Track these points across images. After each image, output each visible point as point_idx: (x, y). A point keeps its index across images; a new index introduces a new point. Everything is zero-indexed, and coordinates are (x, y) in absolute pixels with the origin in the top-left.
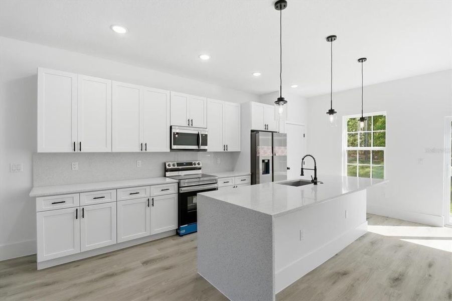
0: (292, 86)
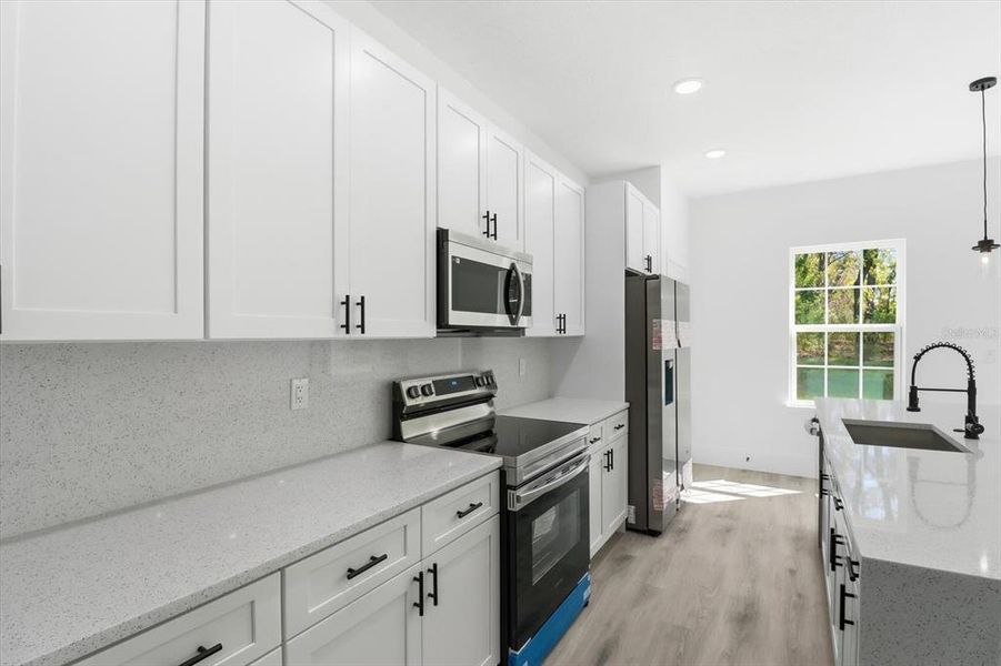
0: (709, 155)
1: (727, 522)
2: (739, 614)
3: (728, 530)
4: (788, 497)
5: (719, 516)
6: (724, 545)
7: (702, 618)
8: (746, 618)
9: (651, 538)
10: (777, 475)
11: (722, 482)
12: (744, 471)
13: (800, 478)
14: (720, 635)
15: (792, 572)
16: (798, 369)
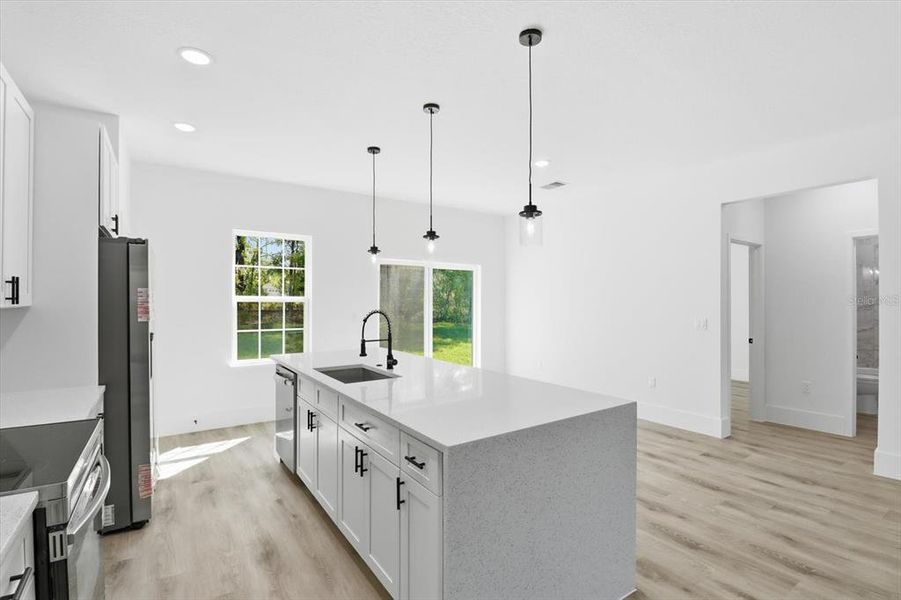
1: (204, 483)
2: (262, 554)
3: (211, 491)
4: (242, 444)
5: (195, 482)
6: (214, 504)
7: (235, 576)
8: (269, 555)
9: (137, 531)
10: (223, 429)
11: (178, 450)
12: (193, 434)
13: (242, 426)
14: (258, 579)
15: (279, 501)
16: (238, 333)
